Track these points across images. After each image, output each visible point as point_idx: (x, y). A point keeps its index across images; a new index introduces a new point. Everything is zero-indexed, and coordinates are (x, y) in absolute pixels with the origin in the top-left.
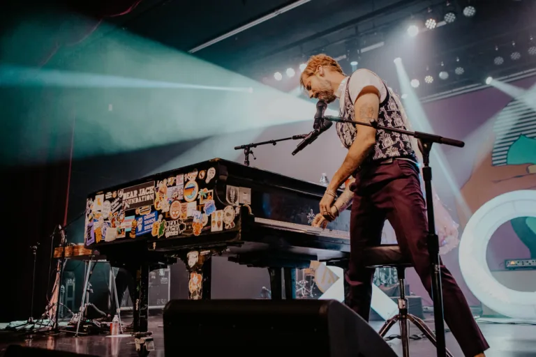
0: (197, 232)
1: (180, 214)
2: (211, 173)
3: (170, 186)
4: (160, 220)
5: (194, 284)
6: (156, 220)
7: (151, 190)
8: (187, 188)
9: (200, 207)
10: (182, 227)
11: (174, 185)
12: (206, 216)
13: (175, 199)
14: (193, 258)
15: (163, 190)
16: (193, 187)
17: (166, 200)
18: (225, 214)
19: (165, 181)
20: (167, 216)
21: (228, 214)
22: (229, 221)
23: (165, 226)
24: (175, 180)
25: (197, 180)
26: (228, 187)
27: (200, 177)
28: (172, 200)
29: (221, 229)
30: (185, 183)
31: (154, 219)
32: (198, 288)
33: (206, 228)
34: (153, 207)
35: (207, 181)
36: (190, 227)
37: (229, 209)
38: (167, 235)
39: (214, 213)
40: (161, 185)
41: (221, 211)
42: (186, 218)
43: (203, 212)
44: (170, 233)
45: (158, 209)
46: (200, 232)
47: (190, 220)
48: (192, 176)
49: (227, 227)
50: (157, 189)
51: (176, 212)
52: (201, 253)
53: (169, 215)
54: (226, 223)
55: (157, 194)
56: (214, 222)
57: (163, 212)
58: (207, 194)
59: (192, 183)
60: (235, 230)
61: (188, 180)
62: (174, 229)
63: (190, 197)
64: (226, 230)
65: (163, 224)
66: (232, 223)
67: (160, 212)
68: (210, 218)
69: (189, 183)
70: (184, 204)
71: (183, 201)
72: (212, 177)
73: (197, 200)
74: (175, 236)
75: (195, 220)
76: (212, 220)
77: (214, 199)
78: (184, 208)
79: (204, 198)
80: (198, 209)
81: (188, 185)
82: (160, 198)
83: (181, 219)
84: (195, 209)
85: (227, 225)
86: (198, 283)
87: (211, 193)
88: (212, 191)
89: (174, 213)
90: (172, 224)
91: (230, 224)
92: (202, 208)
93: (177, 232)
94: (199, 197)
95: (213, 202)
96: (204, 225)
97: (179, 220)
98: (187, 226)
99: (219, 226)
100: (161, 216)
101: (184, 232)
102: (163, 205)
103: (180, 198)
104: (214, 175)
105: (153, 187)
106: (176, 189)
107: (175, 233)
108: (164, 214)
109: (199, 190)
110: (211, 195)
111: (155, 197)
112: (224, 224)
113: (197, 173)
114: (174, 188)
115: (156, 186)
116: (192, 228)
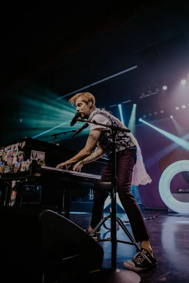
0: (15, 172)
1: (10, 162)
2: (24, 144)
3: (8, 150)
4: (3, 165)
5: (13, 196)
6: (2, 165)
7: (2, 151)
8: (15, 151)
9: (18, 159)
10: (10, 169)
11: (10, 149)
12: (19, 164)
13: (10, 156)
14: (14, 183)
15: (6, 152)
16: (17, 150)
17: (6, 156)
19: (7, 147)
20: (6, 164)
21: (27, 163)
22: (28, 166)
23: (5, 168)
24: (11, 147)
25: (19, 147)
26: (32, 151)
27: (20, 146)
28: (9, 156)
29: (24, 170)
30: (14, 148)
31: (1, 165)
32: (14, 198)
33: (19, 169)
34: (2, 159)
35: (22, 148)
36: (13, 169)
37: (28, 161)
38: (5, 173)
39: (23, 163)
40: (6, 149)
41: (25, 162)
42: (12, 165)
43: (19, 162)
44: (6, 171)
45: (3, 160)
46: (16, 171)
47: (14, 165)
48: (17, 145)
49: (26, 170)
50: (4, 151)
51: (9, 162)
52: (17, 181)
53: (7, 163)
54: (26, 167)
55: (4, 153)
57: (5, 161)
58: (21, 154)
59: (17, 148)
60: (29, 171)
61: (15, 147)
62: (7, 170)
63: (15, 155)
65: (4, 167)
66: (28, 168)
67: (4, 161)
68: (21, 165)
69: (15, 148)
70: (12, 158)
71: (12, 157)
72: (24, 146)
73: (17, 156)
74: (8, 173)
75: (15, 166)
76: (22, 166)
78: (12, 160)
79: (20, 156)
80: (17, 161)
81: (15, 149)
82: (5, 155)
83: (10, 165)
84: (16, 160)
85: (27, 168)
86: (14, 195)
87: (23, 153)
88: (23, 152)
89: (8, 162)
90: (7, 167)
92: (19, 160)
93: (9, 171)
94: (18, 155)
95: (23, 157)
96: (18, 168)
97: (10, 166)
98: (12, 168)
99: (23, 169)
100: (4, 163)
101: (11, 171)
102: (5, 159)
103: (11, 155)
104: (24, 145)
105: (3, 150)
106: (11, 151)
107: (8, 171)
108: (5, 162)
109: (19, 152)
110: (22, 154)
111: (3, 155)
112: (25, 168)
113: (19, 144)
114: (10, 150)
115: (4, 149)
116: (14, 169)
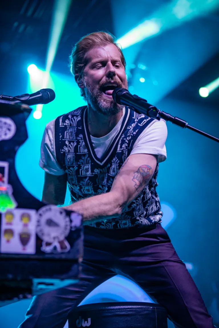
18: (44, 219)
21: (50, 223)
29: (30, 249)
41: (32, 213)
54: (46, 239)
56: (10, 232)
60: (71, 256)
64: (44, 253)
66: (61, 243)
77: (10, 182)
85: (48, 244)
91: (56, 244)
99: (24, 240)
104: (10, 135)
112: (39, 241)
